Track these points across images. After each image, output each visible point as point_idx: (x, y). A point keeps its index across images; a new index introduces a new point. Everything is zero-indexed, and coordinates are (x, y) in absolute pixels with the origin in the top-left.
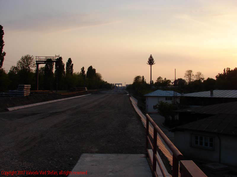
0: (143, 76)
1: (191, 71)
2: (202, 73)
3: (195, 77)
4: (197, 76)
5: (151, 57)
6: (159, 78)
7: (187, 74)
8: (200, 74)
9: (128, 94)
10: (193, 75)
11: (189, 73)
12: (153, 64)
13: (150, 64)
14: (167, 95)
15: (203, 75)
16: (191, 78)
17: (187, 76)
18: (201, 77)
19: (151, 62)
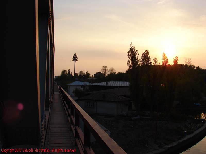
0: (69, 70)
1: (106, 67)
2: (114, 69)
3: (108, 71)
4: (110, 70)
5: (75, 55)
6: (81, 72)
7: (103, 69)
8: (113, 69)
9: (56, 84)
10: (107, 70)
11: (105, 68)
12: (76, 61)
13: (74, 61)
14: (82, 85)
15: (115, 70)
16: (106, 72)
17: (103, 71)
18: (114, 71)
19: (75, 59)
